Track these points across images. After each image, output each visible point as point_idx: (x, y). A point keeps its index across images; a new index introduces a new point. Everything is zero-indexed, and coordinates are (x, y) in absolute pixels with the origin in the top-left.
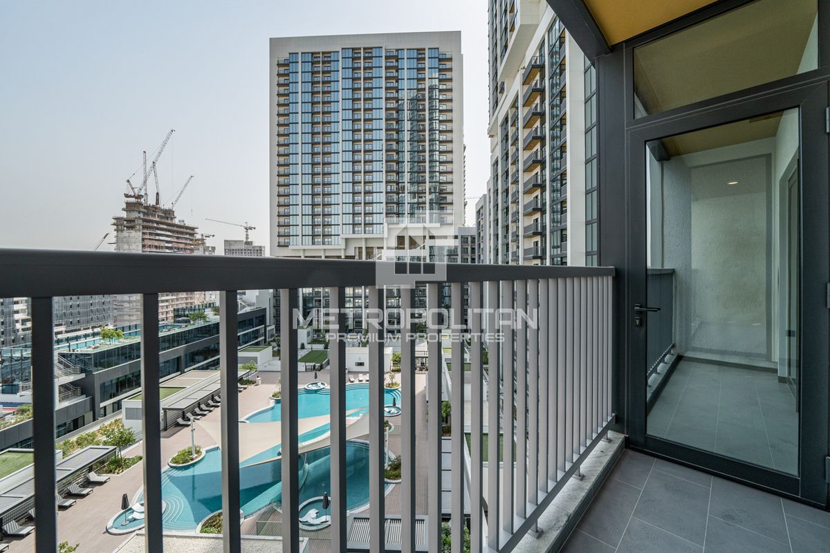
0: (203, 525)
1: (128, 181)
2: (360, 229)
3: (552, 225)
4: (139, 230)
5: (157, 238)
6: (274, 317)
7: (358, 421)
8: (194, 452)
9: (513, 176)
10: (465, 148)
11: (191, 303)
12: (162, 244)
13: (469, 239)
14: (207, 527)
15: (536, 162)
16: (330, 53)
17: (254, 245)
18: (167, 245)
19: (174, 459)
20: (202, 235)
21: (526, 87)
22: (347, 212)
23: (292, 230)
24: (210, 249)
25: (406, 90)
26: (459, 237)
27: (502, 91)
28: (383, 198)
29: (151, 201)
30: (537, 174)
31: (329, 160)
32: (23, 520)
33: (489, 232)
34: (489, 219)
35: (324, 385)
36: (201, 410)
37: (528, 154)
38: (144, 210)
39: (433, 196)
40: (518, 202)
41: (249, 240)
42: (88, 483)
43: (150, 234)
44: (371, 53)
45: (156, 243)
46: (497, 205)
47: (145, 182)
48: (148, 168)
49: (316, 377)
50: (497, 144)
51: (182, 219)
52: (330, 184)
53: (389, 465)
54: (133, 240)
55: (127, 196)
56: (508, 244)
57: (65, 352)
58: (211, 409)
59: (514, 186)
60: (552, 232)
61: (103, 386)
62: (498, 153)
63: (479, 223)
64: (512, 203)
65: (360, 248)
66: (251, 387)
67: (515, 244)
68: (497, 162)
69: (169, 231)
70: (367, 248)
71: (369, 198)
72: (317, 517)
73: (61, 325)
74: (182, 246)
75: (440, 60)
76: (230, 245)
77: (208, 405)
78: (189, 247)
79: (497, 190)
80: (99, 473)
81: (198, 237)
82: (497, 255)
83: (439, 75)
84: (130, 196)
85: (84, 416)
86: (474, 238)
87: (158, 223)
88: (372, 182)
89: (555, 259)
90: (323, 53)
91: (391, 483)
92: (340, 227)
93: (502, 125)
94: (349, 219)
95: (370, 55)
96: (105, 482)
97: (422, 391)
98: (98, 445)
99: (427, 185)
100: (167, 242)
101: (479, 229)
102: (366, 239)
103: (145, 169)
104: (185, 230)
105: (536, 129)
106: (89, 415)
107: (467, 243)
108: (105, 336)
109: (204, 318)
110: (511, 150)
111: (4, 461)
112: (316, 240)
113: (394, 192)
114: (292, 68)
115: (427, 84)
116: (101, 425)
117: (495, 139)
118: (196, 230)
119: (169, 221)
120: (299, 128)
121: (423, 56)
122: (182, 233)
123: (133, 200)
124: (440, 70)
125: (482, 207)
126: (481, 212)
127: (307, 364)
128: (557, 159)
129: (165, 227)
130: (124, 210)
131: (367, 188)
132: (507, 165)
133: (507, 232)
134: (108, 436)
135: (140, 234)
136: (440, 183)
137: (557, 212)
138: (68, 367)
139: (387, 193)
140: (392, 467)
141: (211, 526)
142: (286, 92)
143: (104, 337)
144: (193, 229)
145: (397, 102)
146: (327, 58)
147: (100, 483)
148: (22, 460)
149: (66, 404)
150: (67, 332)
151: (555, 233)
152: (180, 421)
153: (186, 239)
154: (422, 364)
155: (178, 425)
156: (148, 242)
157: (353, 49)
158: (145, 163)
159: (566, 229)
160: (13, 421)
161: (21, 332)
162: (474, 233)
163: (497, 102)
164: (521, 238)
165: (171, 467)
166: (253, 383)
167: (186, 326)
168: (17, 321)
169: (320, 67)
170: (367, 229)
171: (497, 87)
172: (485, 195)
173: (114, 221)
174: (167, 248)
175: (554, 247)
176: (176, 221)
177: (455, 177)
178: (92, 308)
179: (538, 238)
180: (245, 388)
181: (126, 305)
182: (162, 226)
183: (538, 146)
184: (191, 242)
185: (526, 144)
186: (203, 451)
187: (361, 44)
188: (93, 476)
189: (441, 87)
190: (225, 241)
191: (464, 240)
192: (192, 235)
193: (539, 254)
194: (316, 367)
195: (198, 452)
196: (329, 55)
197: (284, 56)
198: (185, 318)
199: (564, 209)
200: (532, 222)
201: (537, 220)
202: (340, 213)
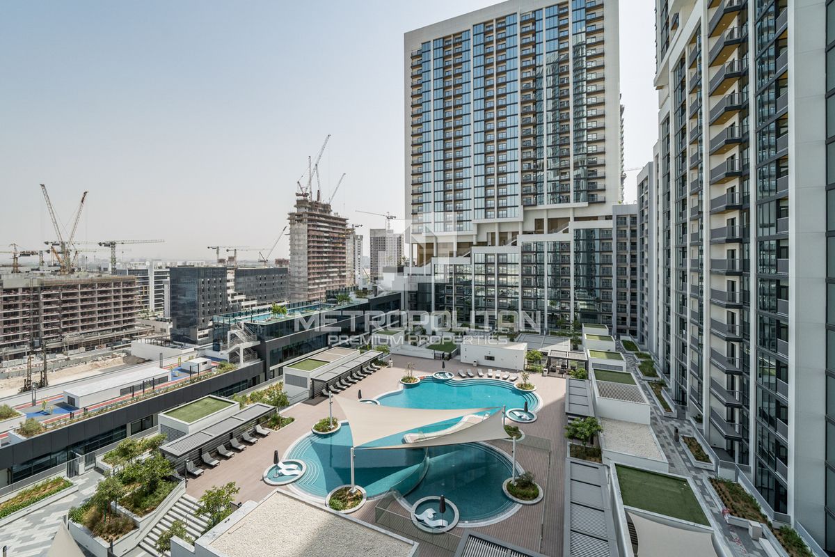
0: (332, 496)
1: (298, 182)
2: (493, 213)
3: (760, 195)
4: (306, 223)
5: (318, 229)
6: (409, 302)
7: (483, 422)
8: (331, 423)
9: (692, 134)
10: (622, 110)
11: (343, 286)
12: (322, 234)
13: (628, 219)
14: (335, 499)
15: (730, 110)
16: (461, 33)
17: (395, 233)
18: (325, 235)
19: (316, 426)
20: (353, 225)
21: (714, 11)
22: (479, 196)
24: (359, 238)
25: (544, 54)
26: (615, 218)
27: (675, 25)
28: (518, 178)
29: (315, 199)
30: (733, 125)
31: (461, 144)
32: (214, 454)
33: (656, 209)
34: (656, 193)
35: (451, 375)
36: (342, 384)
37: (716, 100)
38: (309, 206)
39: (580, 171)
40: (702, 168)
41: (390, 229)
42: (256, 434)
43: (314, 226)
44: (504, 22)
45: (317, 234)
46: (669, 174)
47: (310, 182)
48: (312, 171)
49: (443, 367)
50: (668, 96)
51: (336, 212)
52: (462, 168)
53: (516, 481)
54: (301, 231)
55: (298, 195)
56: (684, 224)
57: (249, 322)
58: (350, 384)
59: (695, 147)
60: (759, 204)
61: (272, 353)
62: (670, 107)
63: (641, 200)
64: (691, 169)
65: (493, 234)
66: (384, 369)
67: (696, 224)
68: (668, 119)
69: (327, 222)
70: (500, 233)
71: (502, 180)
72: (434, 519)
73: (254, 299)
74: (336, 235)
75: (587, 10)
76: (375, 233)
77: (347, 381)
79: (669, 155)
80: (264, 426)
81: (349, 227)
82: (669, 237)
83: (586, 28)
84: (300, 195)
85: (259, 376)
86: (635, 218)
87: (318, 216)
88: (506, 162)
89: (766, 243)
90: (454, 35)
91: (517, 502)
92: (472, 212)
93: (675, 70)
94: (481, 203)
95: (503, 25)
96: (267, 435)
97: (561, 399)
98: (264, 403)
99: (572, 159)
100: (326, 232)
101: (641, 206)
102: (500, 224)
103: (310, 171)
104: (339, 222)
105: (732, 64)
106: (262, 376)
107: (625, 223)
108: (276, 311)
109: (348, 300)
110: (689, 100)
111: (206, 404)
112: (448, 226)
113: (531, 171)
114: (424, 58)
115: (571, 42)
116: (270, 385)
117: (665, 91)
118: (348, 221)
119: (327, 215)
120: (432, 116)
121: (566, 10)
122: (336, 224)
123: (301, 198)
124: (588, 22)
125: (646, 179)
126: (645, 185)
127: (436, 352)
128: (769, 102)
129: (324, 219)
130: (295, 206)
131: (501, 169)
132: (683, 120)
133: (684, 208)
134: (270, 397)
135: (306, 226)
136: (588, 155)
137: (770, 176)
138: (250, 335)
139: (522, 172)
140: (519, 483)
141: (338, 499)
142: (419, 83)
143: (274, 313)
144: (344, 220)
145: (535, 70)
146: (459, 39)
147: (263, 436)
148: (216, 405)
149: (248, 364)
150: (258, 305)
151: (766, 206)
152: (324, 391)
153: (340, 229)
154: (563, 366)
155: (322, 395)
156: (312, 233)
157: (485, 23)
158: (310, 166)
159: (786, 199)
160: (215, 373)
161: (231, 304)
162: (636, 211)
163: (667, 43)
164: (705, 216)
165: (314, 433)
166: (386, 365)
167: (334, 306)
168: (229, 295)
169: (452, 50)
170: (500, 212)
171: (667, 24)
172: (650, 164)
173: (289, 216)
174: (326, 237)
175: (763, 226)
176: (332, 214)
177: (608, 146)
178: (274, 287)
179: (735, 215)
180: (379, 369)
181: (297, 285)
182: (321, 219)
183: (735, 87)
184: (343, 232)
185: (713, 88)
186: (339, 423)
187: (493, 16)
188: (259, 429)
189: (589, 41)
190: (371, 230)
191: (621, 220)
192: (344, 225)
193: (737, 235)
194: (445, 356)
195: (335, 424)
196: (460, 36)
197: (418, 47)
198: (334, 299)
199: (783, 170)
200: (726, 192)
201: (733, 189)
202: (472, 197)
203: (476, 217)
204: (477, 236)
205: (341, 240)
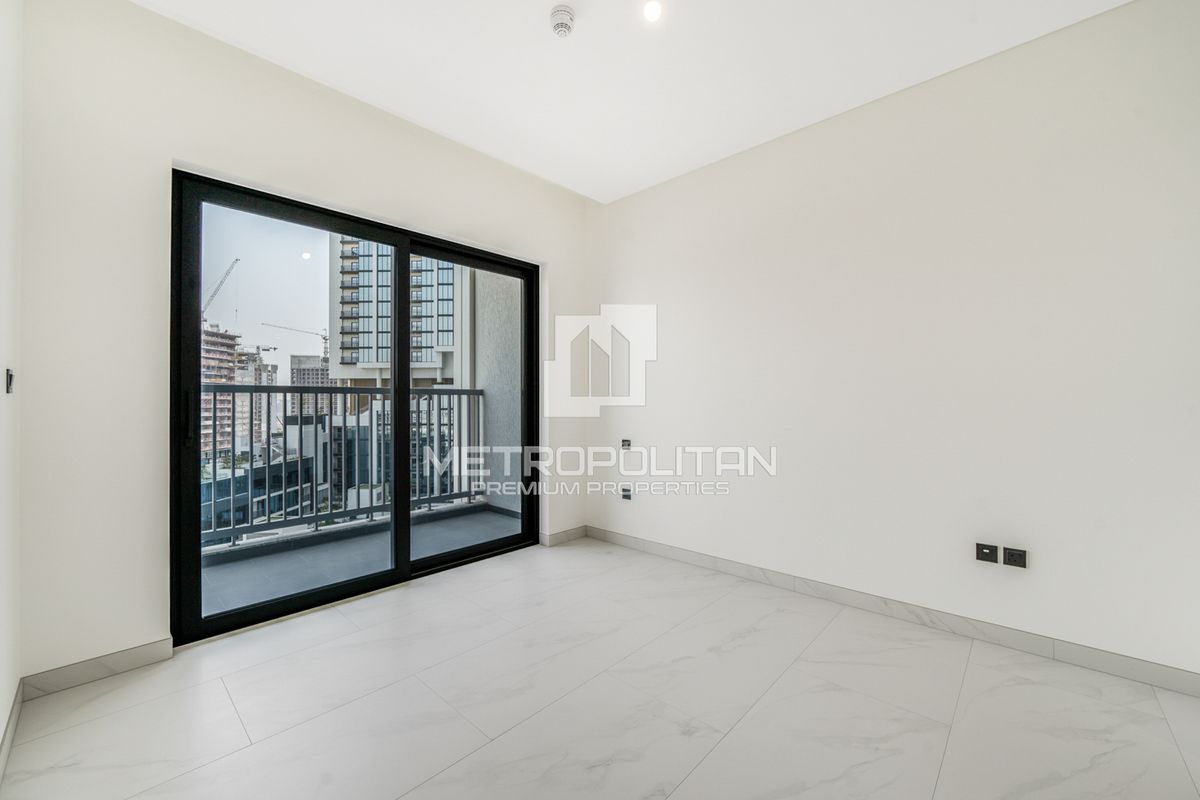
20: (258, 348)
22: (445, 313)
23: (363, 340)
24: (270, 368)
51: (214, 322)
76: (300, 362)
78: (225, 365)
81: (246, 349)
92: (434, 336)
94: (447, 325)
104: (221, 340)
118: (238, 340)
122: (222, 345)
144: (233, 338)
153: (221, 352)
176: (206, 326)
184: (229, 358)
190: (292, 357)
192: (232, 346)
202: (435, 314)
203: (440, 343)
204: (442, 369)
205: (225, 372)
